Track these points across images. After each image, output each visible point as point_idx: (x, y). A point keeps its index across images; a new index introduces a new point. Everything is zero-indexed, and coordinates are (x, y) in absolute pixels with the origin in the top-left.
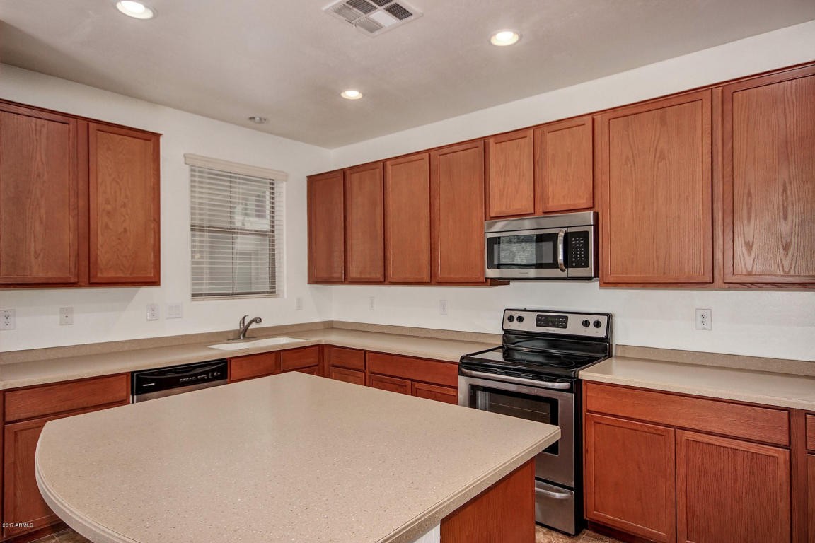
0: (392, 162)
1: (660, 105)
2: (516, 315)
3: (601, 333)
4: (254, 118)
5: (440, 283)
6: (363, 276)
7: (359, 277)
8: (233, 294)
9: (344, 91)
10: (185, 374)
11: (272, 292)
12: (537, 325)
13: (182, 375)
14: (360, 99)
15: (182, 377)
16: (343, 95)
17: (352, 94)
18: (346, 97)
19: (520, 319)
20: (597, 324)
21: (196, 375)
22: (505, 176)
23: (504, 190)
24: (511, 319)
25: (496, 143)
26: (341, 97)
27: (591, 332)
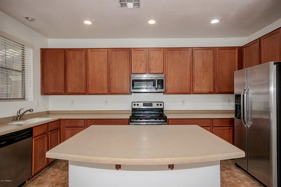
0: (91, 50)
1: (180, 49)
2: (136, 104)
3: (162, 107)
4: (28, 18)
5: (111, 94)
6: (75, 92)
7: (73, 92)
8: (7, 99)
9: (85, 21)
10: (17, 136)
11: (24, 99)
12: (143, 106)
13: (16, 136)
14: (90, 25)
15: (16, 138)
16: (84, 22)
17: (88, 22)
18: (85, 23)
19: (138, 105)
20: (161, 105)
21: (21, 136)
22: (137, 61)
23: (136, 65)
24: (135, 105)
25: (134, 51)
26: (83, 23)
27: (159, 107)
